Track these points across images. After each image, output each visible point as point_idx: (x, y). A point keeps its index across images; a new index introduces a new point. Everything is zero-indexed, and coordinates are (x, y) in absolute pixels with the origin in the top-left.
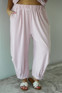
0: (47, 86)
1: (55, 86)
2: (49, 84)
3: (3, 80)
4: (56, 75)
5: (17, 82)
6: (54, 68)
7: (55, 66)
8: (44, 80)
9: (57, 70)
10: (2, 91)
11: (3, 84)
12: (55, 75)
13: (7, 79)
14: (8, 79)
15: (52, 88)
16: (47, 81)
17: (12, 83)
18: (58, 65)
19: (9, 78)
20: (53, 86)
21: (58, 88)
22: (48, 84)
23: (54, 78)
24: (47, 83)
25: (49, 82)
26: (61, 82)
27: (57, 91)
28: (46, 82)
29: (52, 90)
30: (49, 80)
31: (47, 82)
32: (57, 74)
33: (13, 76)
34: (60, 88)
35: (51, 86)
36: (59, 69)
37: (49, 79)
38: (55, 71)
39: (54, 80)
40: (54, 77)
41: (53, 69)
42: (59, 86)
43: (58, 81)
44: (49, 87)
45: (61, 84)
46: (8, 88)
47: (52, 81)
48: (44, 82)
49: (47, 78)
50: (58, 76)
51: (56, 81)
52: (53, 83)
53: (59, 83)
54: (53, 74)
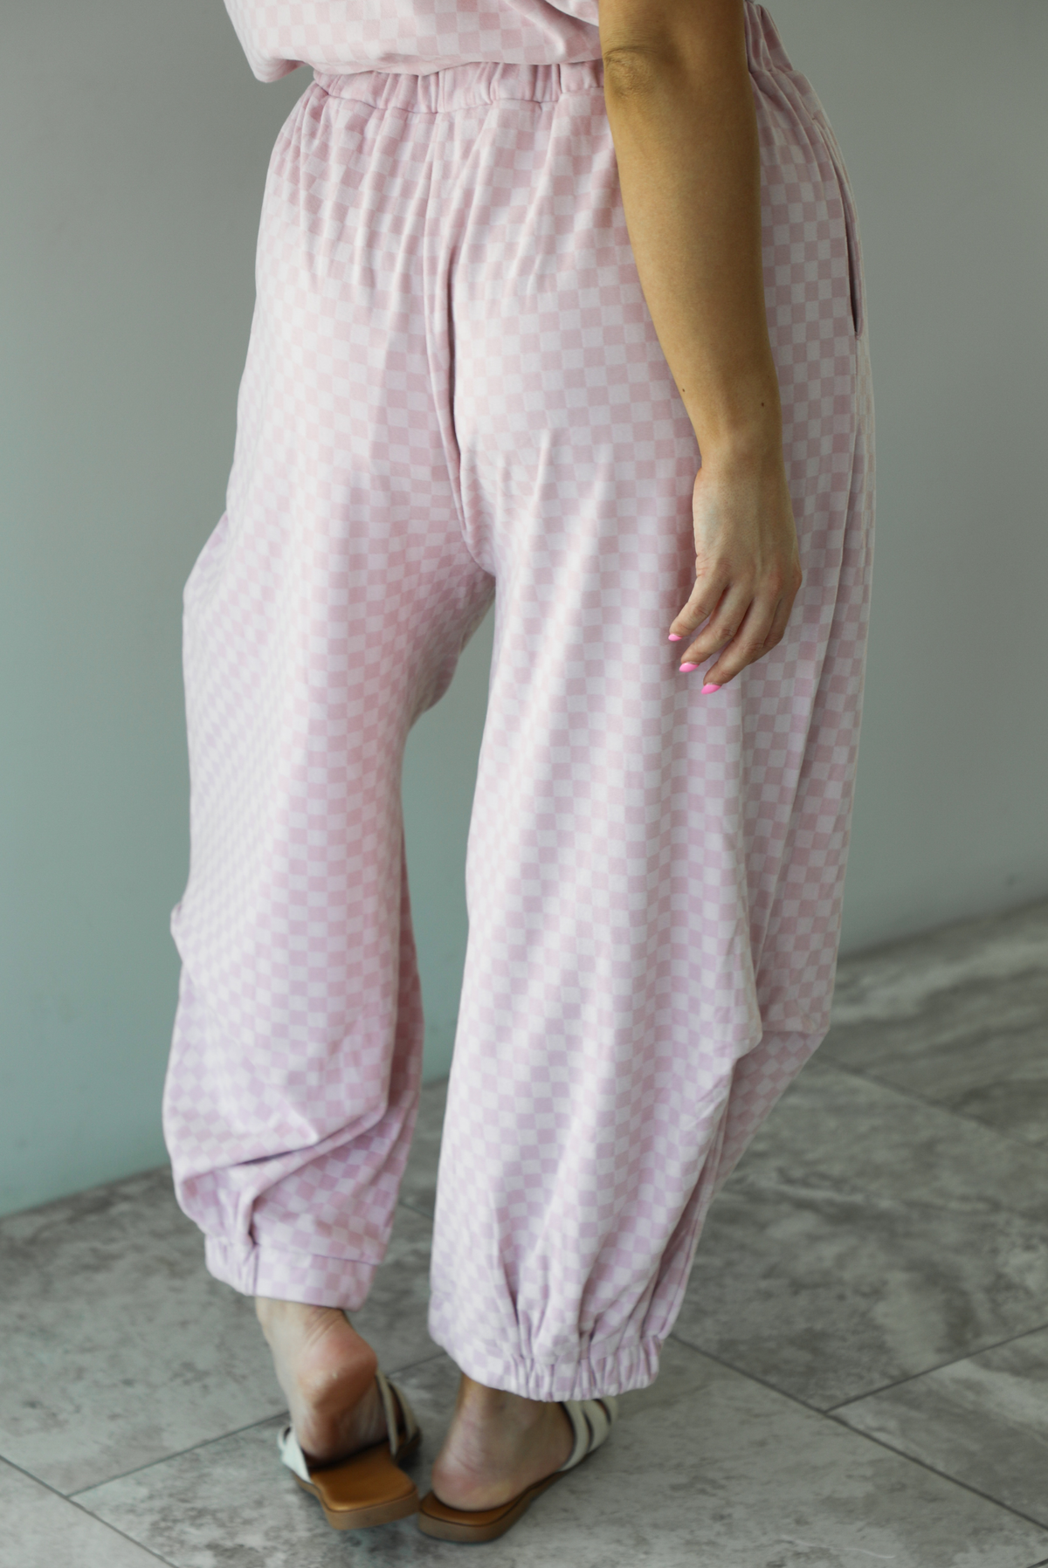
0: (797, 1288)
1: (934, 1277)
2: (841, 1261)
4: (959, 1103)
6: (936, 1005)
7: (940, 975)
8: (756, 1196)
9: (983, 1037)
10: (80, 1373)
11: (102, 1262)
12: (942, 1117)
15: (881, 1311)
16: (803, 1205)
20: (897, 1278)
21: (983, 1314)
22: (829, 1252)
23: (926, 1155)
24: (813, 1239)
25: (845, 1216)
26: (1032, 1216)
27: (964, 1369)
28: (794, 1226)
29: (881, 1348)
30: (838, 1183)
31: (804, 1223)
32: (975, 1094)
34: (1011, 1307)
35: (877, 1293)
36: (1016, 1015)
37: (836, 1169)
38: (947, 1049)
39: (921, 1193)
40: (930, 1146)
41: (907, 1022)
42: (1001, 1285)
43: (981, 1198)
44: (841, 1297)
45: (1029, 1248)
46: (184, 1324)
47: (885, 1204)
48: (762, 1226)
49: (810, 1156)
50: (986, 1120)
51: (954, 1205)
52: (908, 1235)
53: (1006, 1234)
54: (903, 1099)
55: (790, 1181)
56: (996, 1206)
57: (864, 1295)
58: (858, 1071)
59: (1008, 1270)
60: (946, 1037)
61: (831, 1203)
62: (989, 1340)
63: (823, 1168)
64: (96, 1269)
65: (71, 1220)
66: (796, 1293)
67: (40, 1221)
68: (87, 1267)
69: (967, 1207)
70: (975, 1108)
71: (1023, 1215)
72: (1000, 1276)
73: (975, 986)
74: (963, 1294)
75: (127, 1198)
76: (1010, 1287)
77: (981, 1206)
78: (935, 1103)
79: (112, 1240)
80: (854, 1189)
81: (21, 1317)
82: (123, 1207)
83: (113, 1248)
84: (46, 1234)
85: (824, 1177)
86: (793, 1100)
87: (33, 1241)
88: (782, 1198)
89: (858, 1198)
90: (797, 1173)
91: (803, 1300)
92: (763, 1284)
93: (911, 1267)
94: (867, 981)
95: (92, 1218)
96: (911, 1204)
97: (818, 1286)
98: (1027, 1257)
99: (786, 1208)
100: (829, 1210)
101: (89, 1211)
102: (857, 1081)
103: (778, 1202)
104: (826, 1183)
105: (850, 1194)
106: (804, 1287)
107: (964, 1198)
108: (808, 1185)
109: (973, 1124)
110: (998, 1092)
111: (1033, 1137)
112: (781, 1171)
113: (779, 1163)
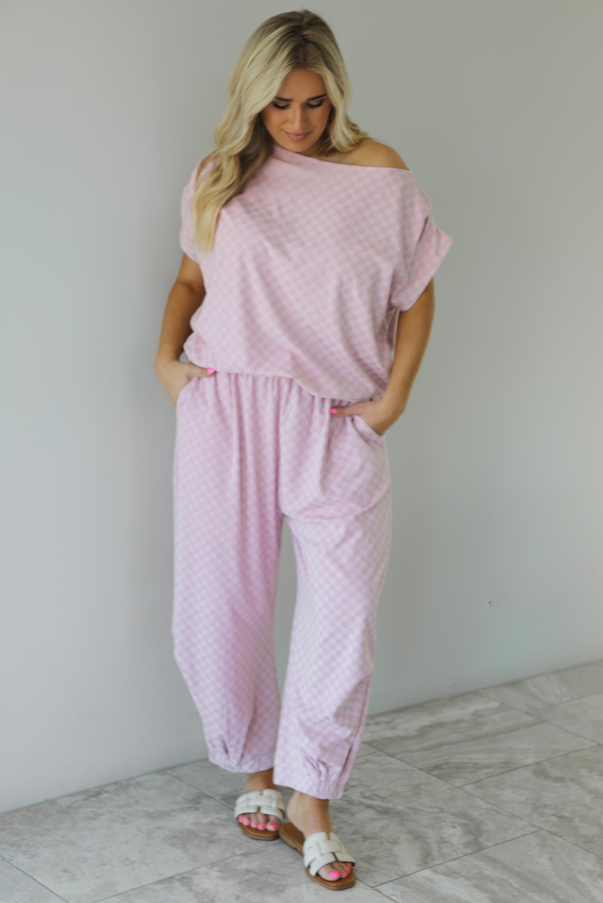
1: (417, 837)
2: (382, 829)
3: (98, 794)
4: (430, 770)
5: (182, 810)
6: (423, 732)
7: (426, 720)
8: (351, 803)
9: (440, 745)
10: (85, 860)
11: (96, 816)
12: (424, 775)
13: (121, 786)
14: (132, 791)
15: (396, 849)
16: (369, 807)
17: (150, 815)
18: (449, 714)
19: (139, 784)
20: (404, 837)
21: (435, 852)
22: (378, 825)
23: (417, 789)
24: (372, 820)
25: (385, 812)
26: (455, 815)
27: (427, 873)
28: (365, 815)
29: (396, 864)
30: (383, 799)
31: (370, 813)
32: (437, 767)
33: (162, 772)
34: (446, 850)
35: (395, 842)
36: (453, 737)
37: (382, 794)
38: (427, 749)
39: (414, 804)
40: (418, 786)
41: (412, 738)
42: (442, 841)
43: (437, 808)
44: (382, 843)
45: (454, 827)
46: (127, 842)
47: (400, 808)
48: (353, 814)
49: (373, 788)
50: (440, 777)
51: (426, 809)
52: (408, 820)
53: (445, 822)
54: (409, 767)
55: (365, 797)
56: (442, 811)
57: (391, 843)
58: (392, 756)
59: (445, 835)
60: (426, 744)
61: (380, 807)
62: (437, 862)
63: (377, 793)
64: (94, 819)
65: (85, 799)
66: (364, 841)
67: (73, 799)
68: (90, 818)
69: (431, 810)
70: (436, 772)
71: (452, 815)
72: (442, 838)
73: (438, 725)
74: (428, 844)
75: (107, 792)
76: (445, 842)
77: (437, 810)
78: (421, 769)
79: (101, 808)
80: (389, 801)
81: (63, 837)
82: (106, 795)
83: (100, 811)
84: (75, 805)
85: (378, 796)
86: (367, 766)
87: (69, 807)
88: (361, 804)
89: (390, 805)
90: (367, 794)
91: (367, 843)
92: (353, 837)
93: (409, 833)
94: (398, 721)
95: (93, 799)
96: (410, 808)
97: (373, 838)
98: (453, 830)
99: (362, 807)
100: (379, 809)
101: (92, 796)
102: (392, 760)
103: (359, 805)
104: (378, 798)
105: (387, 803)
106: (368, 838)
107: (430, 807)
108: (371, 799)
109: (435, 778)
110: (445, 766)
111: (458, 785)
112: (361, 793)
113: (361, 790)
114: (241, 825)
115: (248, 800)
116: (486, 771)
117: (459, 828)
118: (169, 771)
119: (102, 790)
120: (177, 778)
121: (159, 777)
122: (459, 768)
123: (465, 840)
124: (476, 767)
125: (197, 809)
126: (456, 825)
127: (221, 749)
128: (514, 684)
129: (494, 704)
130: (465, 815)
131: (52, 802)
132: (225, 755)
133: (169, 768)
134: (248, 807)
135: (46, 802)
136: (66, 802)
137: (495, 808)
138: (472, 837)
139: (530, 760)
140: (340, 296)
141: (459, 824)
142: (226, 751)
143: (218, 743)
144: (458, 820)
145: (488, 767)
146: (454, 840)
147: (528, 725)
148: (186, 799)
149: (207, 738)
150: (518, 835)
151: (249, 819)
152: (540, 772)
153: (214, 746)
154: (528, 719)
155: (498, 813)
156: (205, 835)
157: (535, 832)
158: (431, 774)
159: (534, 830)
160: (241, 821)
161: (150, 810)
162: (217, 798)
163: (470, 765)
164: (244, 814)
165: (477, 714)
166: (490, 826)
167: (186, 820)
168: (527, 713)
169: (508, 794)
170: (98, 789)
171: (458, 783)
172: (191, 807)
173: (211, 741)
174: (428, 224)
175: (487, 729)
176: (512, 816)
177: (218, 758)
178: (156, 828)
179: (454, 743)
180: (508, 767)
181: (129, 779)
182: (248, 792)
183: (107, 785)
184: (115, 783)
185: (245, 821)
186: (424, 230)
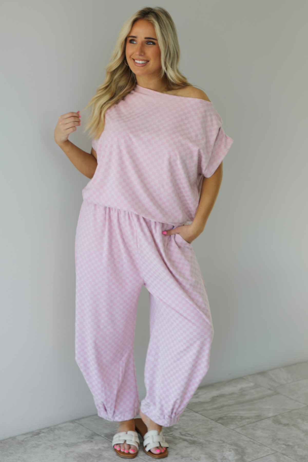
0: (182, 457)
1: (210, 456)
2: (191, 452)
3: (38, 434)
4: (217, 420)
5: (84, 442)
6: (214, 399)
7: (215, 393)
9: (223, 406)
11: (37, 446)
12: (214, 423)
13: (51, 429)
14: (56, 432)
16: (185, 440)
17: (66, 445)
18: (227, 390)
19: (60, 428)
20: (203, 456)
22: (189, 450)
24: (186, 447)
25: (193, 443)
26: (231, 444)
28: (182, 444)
30: (192, 436)
31: (185, 443)
32: (221, 418)
33: (73, 421)
35: (199, 459)
36: (230, 402)
37: (192, 433)
38: (215, 409)
39: (209, 439)
40: (211, 429)
41: (207, 403)
42: (224, 458)
43: (221, 440)
44: (191, 460)
45: (230, 451)
46: (54, 460)
47: (201, 440)
48: (176, 444)
49: (186, 430)
50: (222, 424)
51: (215, 441)
52: (206, 447)
53: (226, 448)
54: (206, 419)
55: (182, 435)
56: (224, 442)
57: (196, 459)
58: (197, 412)
59: (225, 455)
60: (215, 406)
61: (190, 440)
63: (188, 432)
64: (36, 447)
65: (31, 437)
66: (182, 458)
67: (25, 437)
68: (34, 447)
69: (218, 442)
70: (220, 421)
71: (229, 444)
72: (224, 457)
73: (222, 396)
74: (216, 460)
75: (43, 432)
76: (225, 459)
77: (221, 442)
78: (212, 420)
79: (40, 441)
80: (195, 437)
81: (20, 457)
82: (42, 434)
84: (26, 439)
85: (189, 434)
86: (183, 418)
87: (23, 441)
88: (180, 438)
89: (196, 439)
90: (184, 433)
92: (175, 456)
93: (206, 454)
94: (199, 393)
95: (36, 436)
96: (206, 441)
97: (187, 457)
98: (230, 453)
99: (181, 440)
100: (190, 441)
101: (35, 435)
102: (197, 414)
103: (179, 439)
104: (189, 436)
105: (194, 438)
106: (184, 457)
107: (217, 440)
108: (186, 436)
109: (220, 425)
110: (225, 418)
111: (232, 428)
112: (180, 433)
113: (180, 431)
114: (115, 450)
115: (120, 436)
116: (247, 420)
117: (233, 451)
118: (76, 421)
119: (40, 432)
120: (81, 425)
121: (71, 424)
122: (233, 419)
123: (236, 458)
124: (242, 418)
125: (92, 441)
126: (231, 450)
127: (103, 409)
128: (262, 373)
129: (252, 384)
130: (236, 445)
131: (13, 438)
132: (105, 412)
133: (76, 420)
134: (119, 440)
135: (10, 438)
136: (21, 438)
137: (252, 440)
138: (240, 456)
139: (271, 415)
140: (170, 163)
141: (233, 449)
142: (106, 410)
143: (101, 406)
144: (232, 447)
145: (248, 418)
146: (230, 458)
147: (270, 396)
148: (86, 436)
149: (96, 403)
150: (265, 455)
151: (120, 447)
152: (276, 421)
153: (99, 408)
154: (269, 392)
155: (254, 443)
156: (97, 456)
157: (273, 453)
158: (218, 423)
159: (273, 452)
160: (115, 448)
161: (67, 442)
162: (103, 436)
163: (238, 417)
164: (117, 444)
165: (242, 390)
166: (249, 450)
167: (86, 448)
168: (269, 389)
169: (259, 433)
170: (38, 431)
171: (232, 427)
172: (89, 440)
173: (98, 405)
174: (220, 131)
175: (248, 398)
176: (261, 445)
177: (102, 414)
178: (70, 452)
179: (230, 406)
180: (259, 418)
181: (55, 426)
182: (120, 432)
183: (43, 429)
184: (48, 428)
185: (117, 448)
186: (218, 135)
